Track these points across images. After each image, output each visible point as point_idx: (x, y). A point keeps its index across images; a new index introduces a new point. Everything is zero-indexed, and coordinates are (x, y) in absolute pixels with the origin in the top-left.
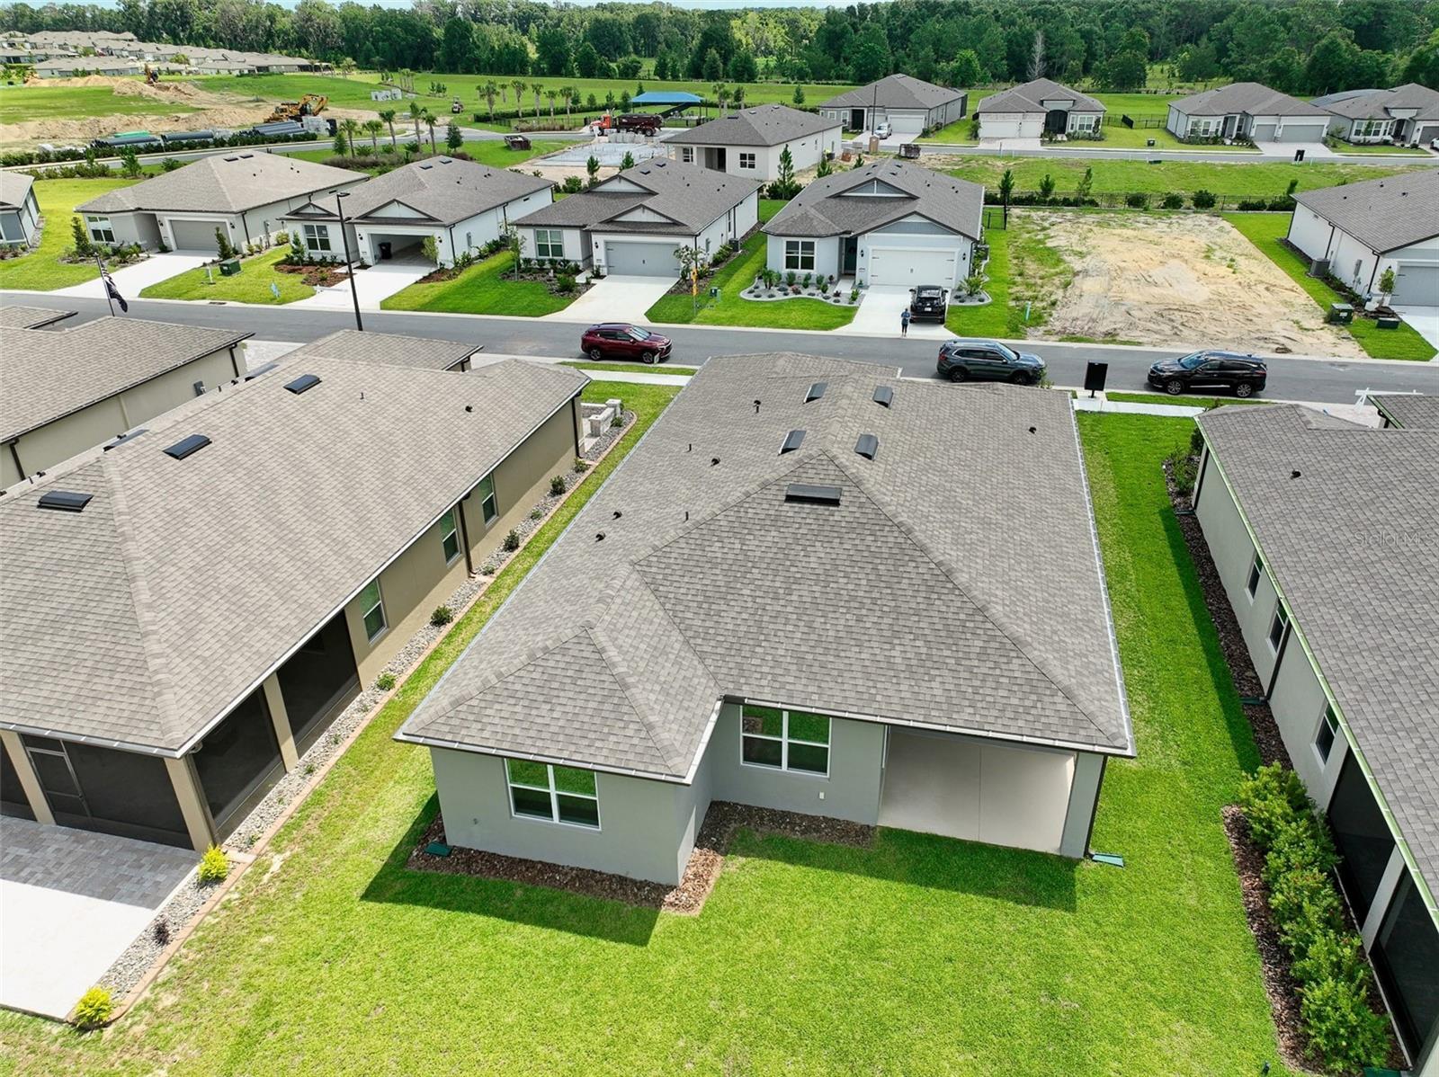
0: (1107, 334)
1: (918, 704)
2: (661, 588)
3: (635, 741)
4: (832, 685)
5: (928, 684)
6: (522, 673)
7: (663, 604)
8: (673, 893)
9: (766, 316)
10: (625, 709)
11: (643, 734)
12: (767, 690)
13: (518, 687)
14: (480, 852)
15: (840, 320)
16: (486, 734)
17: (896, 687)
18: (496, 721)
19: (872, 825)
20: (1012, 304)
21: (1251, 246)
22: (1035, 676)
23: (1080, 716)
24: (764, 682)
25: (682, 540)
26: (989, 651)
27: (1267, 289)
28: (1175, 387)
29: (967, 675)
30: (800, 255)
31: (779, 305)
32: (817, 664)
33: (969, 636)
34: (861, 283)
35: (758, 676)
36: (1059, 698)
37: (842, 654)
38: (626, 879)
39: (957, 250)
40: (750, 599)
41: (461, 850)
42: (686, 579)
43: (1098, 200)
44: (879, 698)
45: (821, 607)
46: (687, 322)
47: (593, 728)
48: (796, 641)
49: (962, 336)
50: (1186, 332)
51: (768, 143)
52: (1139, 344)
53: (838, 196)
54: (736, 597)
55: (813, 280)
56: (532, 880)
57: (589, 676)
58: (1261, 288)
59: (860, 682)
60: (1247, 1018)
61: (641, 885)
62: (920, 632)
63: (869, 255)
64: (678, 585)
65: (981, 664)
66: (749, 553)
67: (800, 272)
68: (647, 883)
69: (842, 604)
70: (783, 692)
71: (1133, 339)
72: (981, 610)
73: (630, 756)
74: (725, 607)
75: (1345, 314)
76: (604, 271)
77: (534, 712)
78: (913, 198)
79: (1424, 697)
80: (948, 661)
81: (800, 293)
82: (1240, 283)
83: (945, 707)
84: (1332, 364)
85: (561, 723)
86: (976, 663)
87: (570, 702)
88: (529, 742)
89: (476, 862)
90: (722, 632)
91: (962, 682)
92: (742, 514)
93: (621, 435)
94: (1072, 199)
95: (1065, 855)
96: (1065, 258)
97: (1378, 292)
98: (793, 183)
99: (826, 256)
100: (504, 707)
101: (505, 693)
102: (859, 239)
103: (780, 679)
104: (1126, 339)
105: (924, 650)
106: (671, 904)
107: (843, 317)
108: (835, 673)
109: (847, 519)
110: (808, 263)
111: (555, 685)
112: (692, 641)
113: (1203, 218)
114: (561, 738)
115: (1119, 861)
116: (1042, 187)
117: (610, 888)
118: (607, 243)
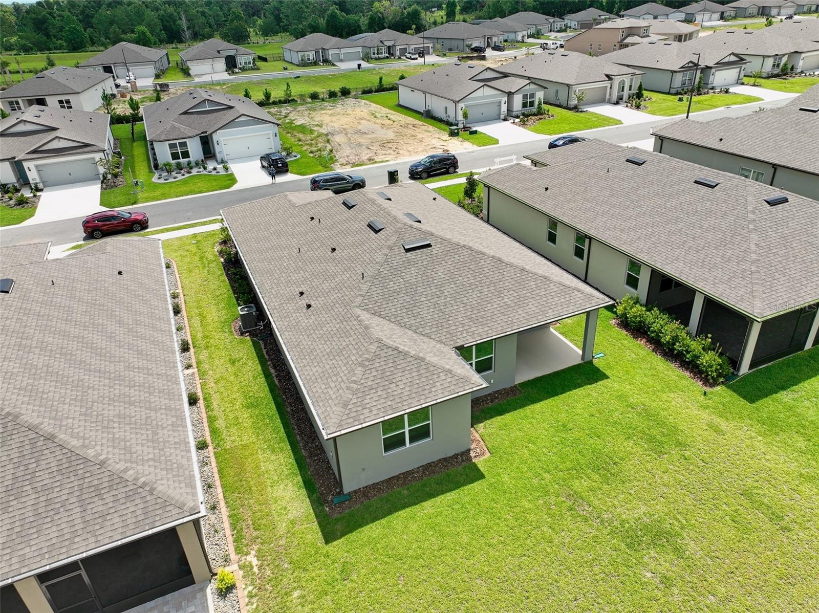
0: (369, 160)
1: (530, 316)
2: (382, 313)
3: (449, 380)
4: (493, 324)
5: (527, 308)
6: (367, 376)
7: (389, 320)
8: (472, 452)
9: (183, 189)
10: (432, 369)
11: (450, 376)
12: (468, 337)
13: (370, 383)
14: (366, 487)
15: (228, 182)
16: (375, 412)
17: (517, 313)
18: (374, 403)
19: (513, 386)
20: (312, 155)
21: (387, 110)
22: (562, 288)
23: (588, 296)
24: (465, 335)
25: (372, 287)
26: (539, 285)
27: (414, 126)
28: (424, 175)
29: (538, 298)
30: (179, 151)
31: (184, 182)
32: (479, 318)
33: (527, 282)
34: (222, 160)
35: (460, 333)
36: (576, 293)
37: (486, 309)
38: (446, 458)
39: (271, 132)
40: (427, 302)
41: (355, 492)
42: (391, 304)
43: (296, 99)
44: (515, 321)
45: (461, 293)
46: (135, 203)
47: (425, 384)
48: (463, 312)
49: (304, 175)
50: (401, 152)
51: (78, 91)
52: (387, 161)
53: (186, 113)
54: (421, 303)
55: (193, 164)
56: (404, 484)
57: (401, 362)
58: (411, 126)
59: (502, 318)
61: (456, 456)
62: (508, 288)
63: (222, 143)
64: (388, 309)
65: (540, 291)
66: (409, 281)
67: (183, 161)
68: (458, 454)
69: (468, 288)
70: (475, 335)
71: (383, 159)
72: (523, 270)
73: (453, 387)
74: (420, 310)
75: (456, 131)
76: (41, 186)
77: (389, 391)
78: (232, 107)
79: (670, 248)
80: (528, 295)
81: (191, 173)
82: (401, 126)
83: (541, 313)
84: (469, 152)
85: (408, 389)
86: (538, 291)
87: (403, 378)
88: (400, 405)
89: (369, 492)
90: (428, 321)
91: (539, 301)
92: (391, 265)
94: (282, 99)
95: (586, 361)
96: (313, 128)
97: (463, 119)
98: (115, 113)
99: (195, 149)
100: (372, 395)
101: (366, 389)
102: (214, 135)
103: (470, 330)
104: (380, 160)
105: (515, 294)
106: (475, 457)
107: (230, 180)
108: (489, 318)
109: (440, 251)
110: (186, 155)
111: (388, 374)
112: (417, 331)
113: (350, 101)
114: (414, 395)
115: (602, 355)
116: (265, 96)
117: (444, 466)
118: (37, 166)
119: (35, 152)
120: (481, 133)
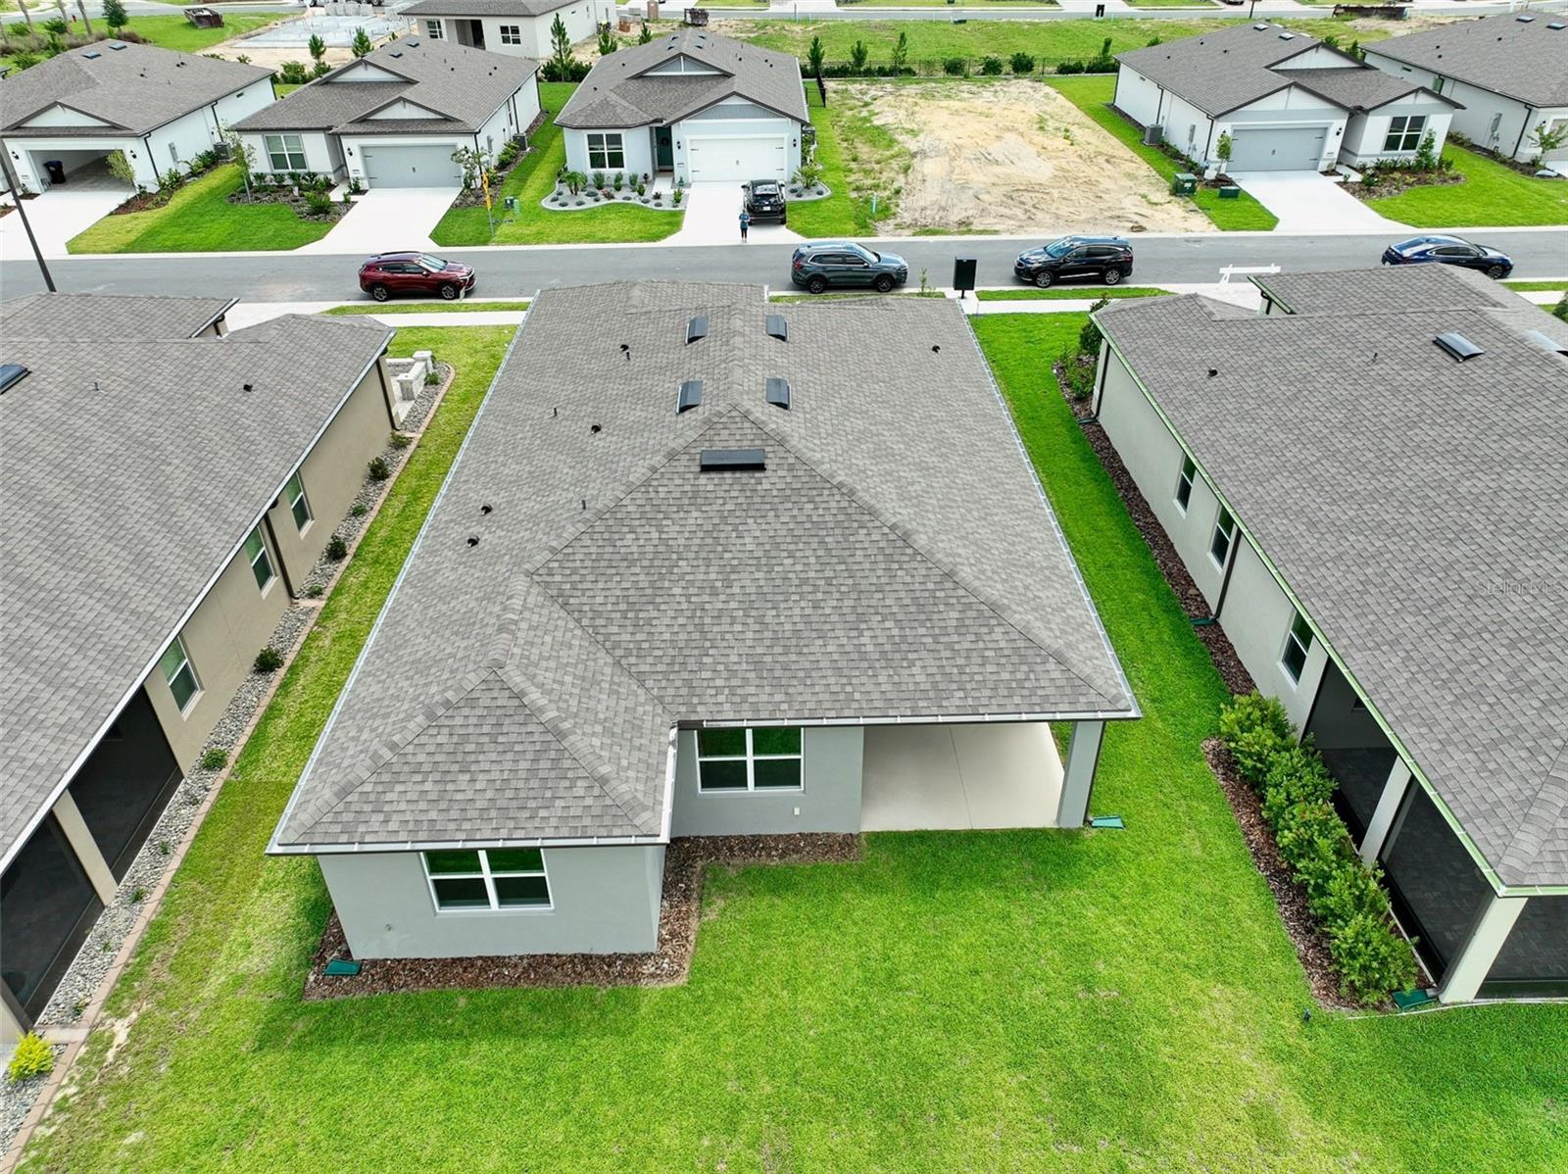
0: (961, 223)
1: (902, 695)
2: (572, 601)
3: (589, 801)
4: (801, 689)
5: (907, 671)
6: (423, 739)
7: (578, 621)
8: (651, 962)
9: (579, 228)
10: (567, 764)
11: (596, 791)
12: (727, 707)
13: (422, 758)
14: (399, 961)
15: (667, 227)
16: (392, 826)
17: (874, 680)
18: (403, 806)
19: (854, 832)
20: (854, 195)
21: (1081, 114)
22: (1021, 644)
23: (1078, 682)
24: (721, 698)
25: (584, 536)
26: (967, 622)
27: (1108, 161)
28: (1043, 279)
29: (948, 654)
30: (606, 151)
31: (592, 215)
32: (778, 666)
33: (942, 608)
34: (681, 181)
35: (713, 692)
36: (1051, 665)
37: (805, 650)
38: (591, 957)
39: (786, 136)
40: (683, 599)
41: (374, 963)
42: (601, 585)
43: (915, 68)
44: (857, 696)
45: (769, 597)
46: (485, 243)
47: (532, 794)
48: (749, 643)
49: (809, 237)
50: (1040, 215)
51: (533, 11)
52: (996, 232)
53: (640, 76)
54: (666, 599)
55: (626, 180)
56: (474, 983)
57: (512, 729)
58: (1101, 160)
59: (832, 680)
60: (1276, 967)
61: (610, 960)
62: (886, 611)
63: (687, 146)
64: (591, 593)
65: (961, 638)
66: (670, 542)
67: (609, 172)
68: (619, 957)
69: (793, 589)
70: (746, 706)
71: (989, 228)
72: (949, 575)
73: (587, 821)
74: (655, 614)
75: (1188, 185)
76: (364, 185)
77: (450, 787)
78: (727, 75)
79: (1397, 606)
80: (924, 640)
81: (612, 197)
82: (1080, 156)
83: (932, 694)
84: (1187, 240)
85: (489, 794)
86: (955, 638)
87: (494, 767)
88: (452, 826)
89: (398, 974)
90: (658, 644)
91: (945, 662)
92: (652, 495)
93: (441, 396)
94: (887, 67)
95: (1064, 826)
96: (897, 137)
97: (1217, 159)
98: (572, 61)
99: (637, 151)
100: (409, 786)
101: (406, 768)
102: (674, 128)
103: (739, 691)
104: (981, 228)
105: (896, 632)
106: (652, 976)
107: (669, 224)
108: (801, 674)
109: (778, 486)
110: (617, 160)
111: (470, 747)
112: (623, 661)
113: (1023, 84)
114: (493, 814)
115: (1117, 823)
116: (854, 55)
117: (574, 972)
118: (363, 148)
119: (363, 120)
120: (1248, 197)
